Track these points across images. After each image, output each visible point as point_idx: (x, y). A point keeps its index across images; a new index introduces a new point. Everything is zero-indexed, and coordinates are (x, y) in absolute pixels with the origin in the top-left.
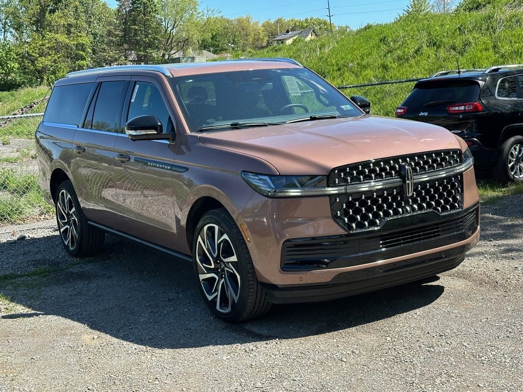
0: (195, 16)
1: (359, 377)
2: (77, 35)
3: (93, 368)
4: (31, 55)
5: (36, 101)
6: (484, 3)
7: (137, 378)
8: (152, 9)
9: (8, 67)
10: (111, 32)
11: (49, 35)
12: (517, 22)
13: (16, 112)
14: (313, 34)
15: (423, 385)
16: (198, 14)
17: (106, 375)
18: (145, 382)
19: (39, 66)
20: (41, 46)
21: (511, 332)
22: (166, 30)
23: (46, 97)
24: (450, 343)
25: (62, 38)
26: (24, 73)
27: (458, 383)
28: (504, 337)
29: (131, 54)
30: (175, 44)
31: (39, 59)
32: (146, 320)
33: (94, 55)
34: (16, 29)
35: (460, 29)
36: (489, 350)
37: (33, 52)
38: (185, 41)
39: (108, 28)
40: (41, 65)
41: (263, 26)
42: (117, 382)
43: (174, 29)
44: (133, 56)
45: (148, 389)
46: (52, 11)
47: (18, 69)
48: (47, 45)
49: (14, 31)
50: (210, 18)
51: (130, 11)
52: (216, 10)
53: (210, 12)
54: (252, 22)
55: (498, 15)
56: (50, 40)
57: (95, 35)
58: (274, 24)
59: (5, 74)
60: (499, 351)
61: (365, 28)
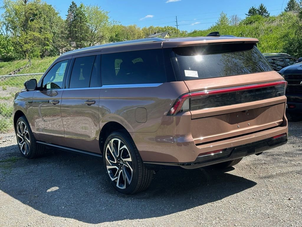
0: (107, 24)
1: (173, 220)
2: (45, 33)
3: (33, 213)
4: (21, 43)
5: (21, 67)
6: (254, 21)
7: (55, 219)
8: (84, 20)
9: (8, 49)
10: (63, 31)
11: (30, 33)
12: (270, 31)
13: (11, 73)
14: (168, 35)
15: (206, 224)
16: (108, 23)
17: (39, 218)
18: (59, 221)
19: (25, 49)
20: (26, 38)
21: (255, 196)
22: (92, 32)
23: (27, 65)
24: (223, 201)
25: (37, 34)
26: (17, 52)
27: (225, 224)
28: (251, 198)
29: (73, 44)
30: (96, 38)
31: (25, 45)
32: (65, 187)
33: (54, 43)
34: (13, 29)
35: (241, 34)
36: (242, 206)
37: (21, 41)
38: (101, 37)
39: (61, 30)
40: (26, 49)
41: (142, 30)
42: (44, 222)
43: (96, 31)
44: (74, 44)
45: (60, 225)
46: (32, 20)
47: (13, 50)
48: (29, 38)
49: (12, 30)
50: (115, 25)
51: (73, 21)
52: (118, 21)
53: (115, 22)
54: (137, 27)
55: (262, 27)
56: (30, 36)
57: (54, 33)
58: (148, 29)
59: (7, 53)
60: (248, 206)
61: (193, 32)
